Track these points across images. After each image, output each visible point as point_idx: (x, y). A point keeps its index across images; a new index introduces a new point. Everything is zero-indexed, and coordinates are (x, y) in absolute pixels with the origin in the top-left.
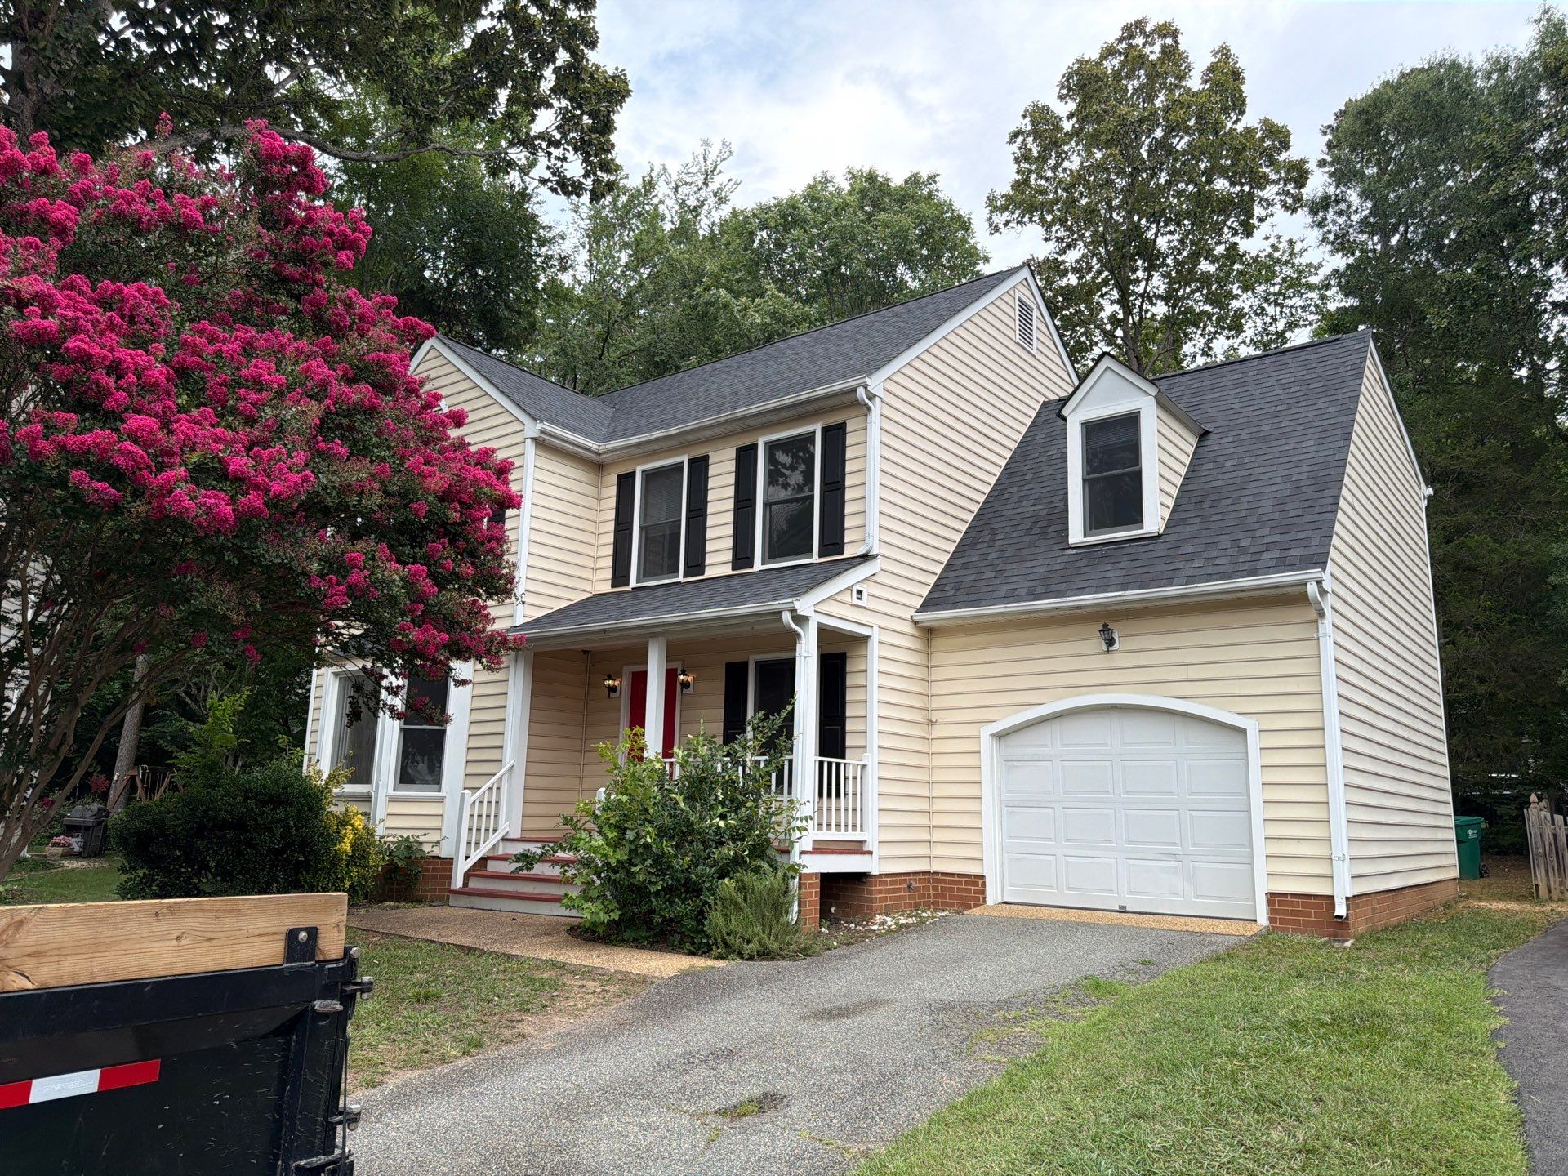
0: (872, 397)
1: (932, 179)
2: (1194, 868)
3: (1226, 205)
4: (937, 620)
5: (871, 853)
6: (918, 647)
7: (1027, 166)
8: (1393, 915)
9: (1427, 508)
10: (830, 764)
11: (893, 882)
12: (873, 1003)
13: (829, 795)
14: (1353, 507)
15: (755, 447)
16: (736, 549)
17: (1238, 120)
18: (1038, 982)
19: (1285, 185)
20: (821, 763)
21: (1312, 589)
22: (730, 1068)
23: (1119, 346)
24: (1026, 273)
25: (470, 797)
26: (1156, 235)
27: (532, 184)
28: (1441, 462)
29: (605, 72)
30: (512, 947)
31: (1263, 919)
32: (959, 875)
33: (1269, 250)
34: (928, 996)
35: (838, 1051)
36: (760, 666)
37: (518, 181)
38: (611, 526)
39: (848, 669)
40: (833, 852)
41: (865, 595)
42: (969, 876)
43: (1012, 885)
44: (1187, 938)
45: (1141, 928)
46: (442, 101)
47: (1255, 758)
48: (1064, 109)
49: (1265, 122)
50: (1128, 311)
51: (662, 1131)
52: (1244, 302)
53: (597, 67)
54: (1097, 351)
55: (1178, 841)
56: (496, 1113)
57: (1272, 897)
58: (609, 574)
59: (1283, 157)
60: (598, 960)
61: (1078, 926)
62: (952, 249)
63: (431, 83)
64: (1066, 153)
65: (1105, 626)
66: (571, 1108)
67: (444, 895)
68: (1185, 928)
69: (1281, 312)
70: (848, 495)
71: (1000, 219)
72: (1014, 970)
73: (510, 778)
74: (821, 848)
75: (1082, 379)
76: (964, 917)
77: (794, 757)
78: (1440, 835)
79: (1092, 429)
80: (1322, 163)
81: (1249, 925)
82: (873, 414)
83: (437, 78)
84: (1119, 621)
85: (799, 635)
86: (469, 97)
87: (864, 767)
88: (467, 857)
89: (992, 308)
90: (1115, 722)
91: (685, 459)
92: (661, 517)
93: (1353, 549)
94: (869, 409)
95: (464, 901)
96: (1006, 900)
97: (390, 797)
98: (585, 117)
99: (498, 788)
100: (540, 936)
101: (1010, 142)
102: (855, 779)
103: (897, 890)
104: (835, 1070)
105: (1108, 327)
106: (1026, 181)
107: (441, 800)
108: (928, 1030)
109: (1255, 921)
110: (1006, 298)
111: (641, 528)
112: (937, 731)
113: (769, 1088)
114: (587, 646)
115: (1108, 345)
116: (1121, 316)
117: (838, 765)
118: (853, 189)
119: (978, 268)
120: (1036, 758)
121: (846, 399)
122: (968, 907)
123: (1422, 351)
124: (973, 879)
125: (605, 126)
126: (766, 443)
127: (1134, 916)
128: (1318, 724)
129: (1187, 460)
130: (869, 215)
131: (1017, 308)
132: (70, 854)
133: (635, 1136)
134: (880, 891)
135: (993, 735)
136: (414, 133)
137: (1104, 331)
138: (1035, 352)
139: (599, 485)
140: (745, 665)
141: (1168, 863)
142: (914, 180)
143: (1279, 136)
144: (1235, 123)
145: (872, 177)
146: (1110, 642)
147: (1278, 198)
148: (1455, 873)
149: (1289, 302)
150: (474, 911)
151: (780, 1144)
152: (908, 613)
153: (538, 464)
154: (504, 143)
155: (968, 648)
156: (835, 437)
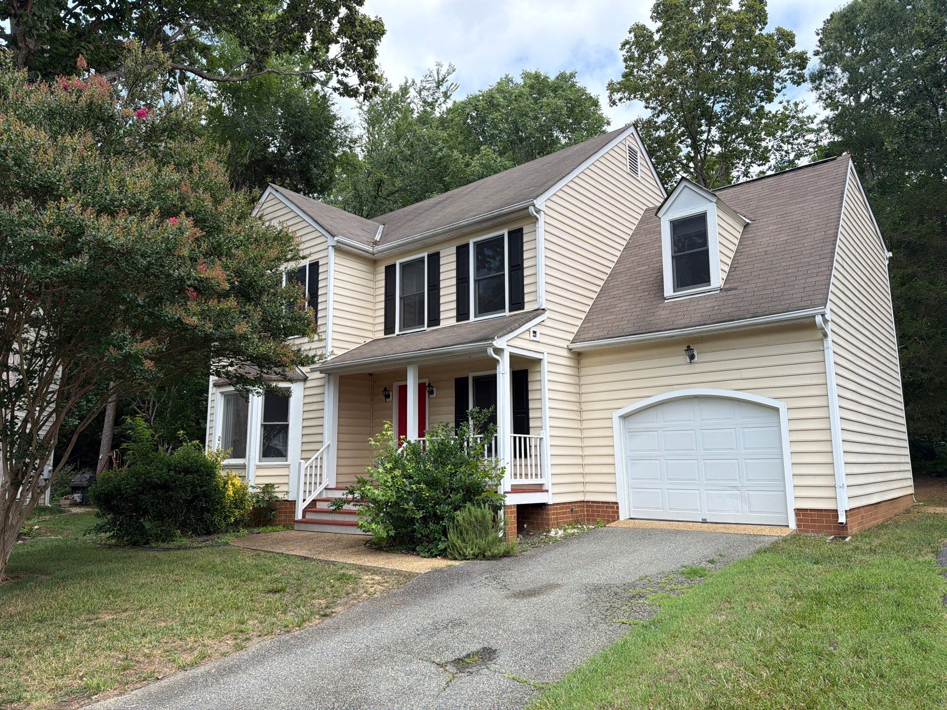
0: (538, 211)
1: (572, 75)
2: (749, 494)
3: (756, 83)
4: (583, 347)
5: (547, 491)
6: (572, 365)
7: (632, 63)
8: (874, 519)
9: (888, 265)
10: (520, 438)
11: (561, 508)
12: (551, 587)
13: (520, 457)
14: (843, 267)
15: (467, 245)
16: (458, 309)
17: (763, 28)
18: (652, 570)
19: (793, 68)
20: (515, 438)
21: (819, 319)
22: (462, 631)
23: (691, 173)
24: (632, 130)
25: (304, 464)
26: (714, 104)
27: (328, 91)
28: (896, 236)
29: (369, 19)
30: (330, 556)
31: (793, 525)
32: (603, 503)
33: (782, 110)
34: (585, 581)
35: (528, 619)
36: (476, 380)
37: (320, 89)
38: (383, 298)
39: (529, 379)
40: (524, 491)
41: (538, 333)
42: (609, 503)
43: (635, 507)
44: (746, 538)
45: (716, 533)
46: (271, 42)
47: (785, 426)
48: (653, 26)
49: (779, 30)
50: (697, 152)
51: (419, 676)
52: (768, 143)
53: (365, 16)
54: (679, 177)
55: (737, 478)
56: (317, 666)
57: (798, 511)
58: (382, 327)
59: (791, 50)
60: (382, 563)
61: (677, 532)
62: (588, 118)
63: (264, 32)
64: (656, 54)
65: (689, 347)
66: (363, 662)
67: (290, 523)
68: (744, 532)
69: (792, 148)
70: (526, 273)
71: (617, 96)
72: (638, 563)
73: (328, 451)
74: (516, 489)
75: (669, 194)
76: (606, 528)
77: (498, 435)
78: (902, 467)
79: (676, 225)
80: (817, 53)
81: (784, 529)
82: (540, 222)
83: (267, 28)
84: (696, 344)
85: (498, 361)
86: (288, 39)
87: (541, 439)
88: (304, 500)
89: (612, 152)
90: (696, 407)
91: (425, 255)
92: (412, 291)
93: (844, 293)
94: (537, 219)
95: (303, 527)
96: (632, 517)
97: (257, 466)
98: (359, 48)
99: (321, 458)
100: (348, 548)
101: (621, 49)
102: (536, 446)
103: (564, 513)
104: (527, 632)
105: (685, 162)
106: (631, 73)
107: (288, 466)
108: (585, 603)
109: (788, 526)
110: (620, 145)
111: (401, 298)
112: (585, 416)
113: (486, 645)
114: (370, 371)
115: (685, 172)
116: (692, 154)
117: (525, 438)
118: (525, 84)
119: (604, 129)
120: (648, 430)
121: (521, 213)
122: (609, 522)
123: (883, 167)
124: (611, 505)
125: (371, 53)
126: (474, 243)
127: (711, 525)
128: (825, 404)
129: (737, 242)
130: (536, 100)
131: (628, 151)
132: (75, 504)
133: (402, 679)
134: (554, 514)
135: (620, 417)
136: (255, 63)
137: (682, 164)
138: (639, 179)
139: (374, 273)
140: (467, 379)
141: (734, 492)
142: (562, 77)
143: (788, 38)
144: (761, 30)
145: (537, 76)
146: (692, 357)
147: (788, 77)
148: (911, 491)
149: (796, 142)
150: (309, 533)
151: (493, 682)
152: (565, 344)
153: (337, 262)
154: (311, 67)
155: (603, 363)
156: (517, 237)
